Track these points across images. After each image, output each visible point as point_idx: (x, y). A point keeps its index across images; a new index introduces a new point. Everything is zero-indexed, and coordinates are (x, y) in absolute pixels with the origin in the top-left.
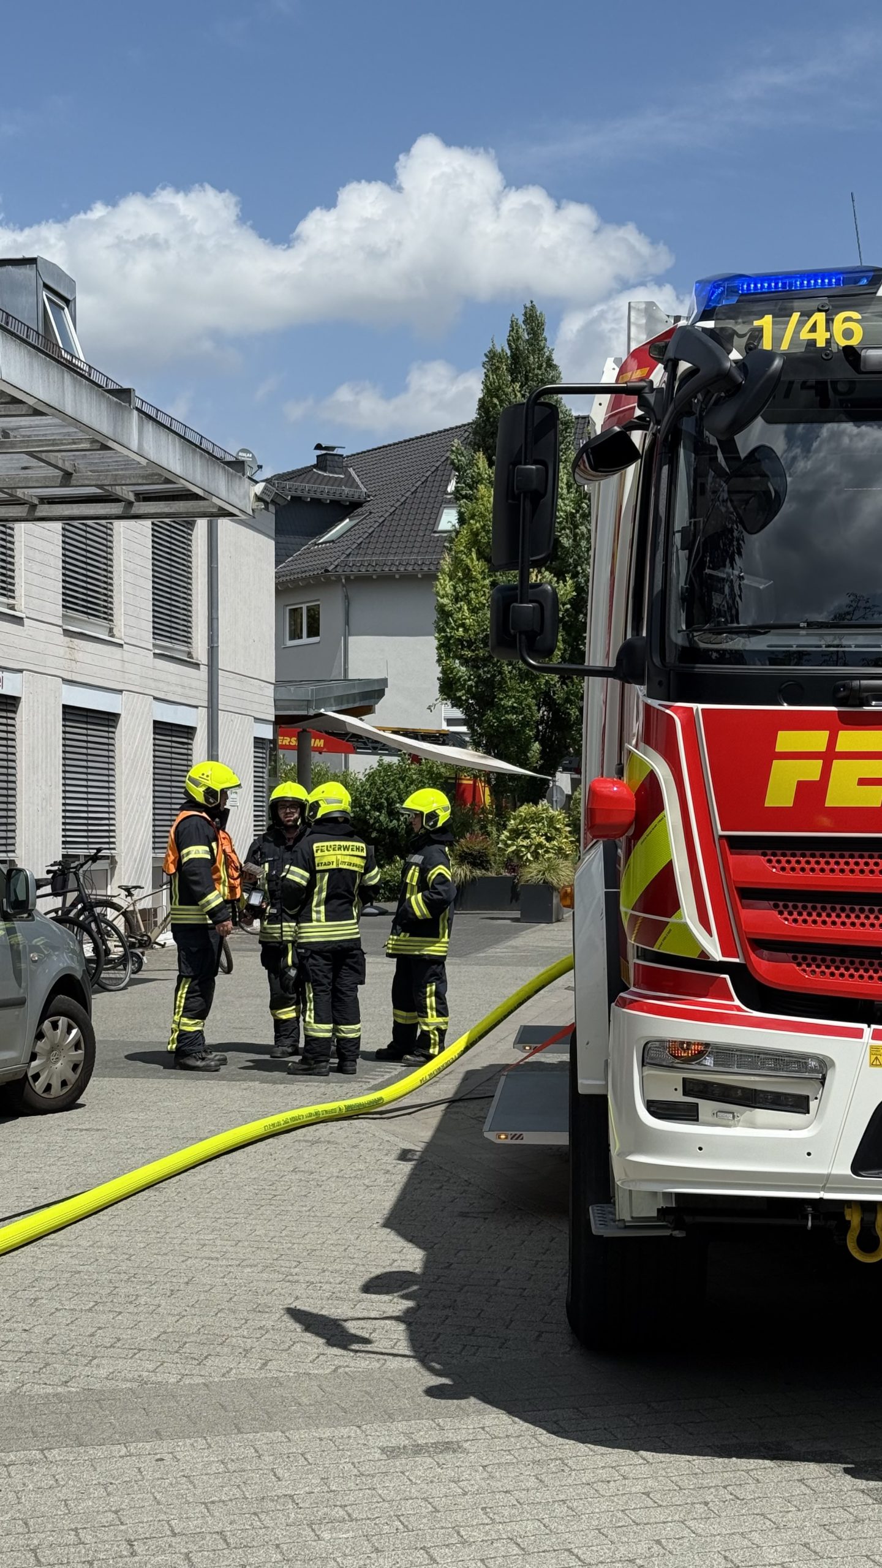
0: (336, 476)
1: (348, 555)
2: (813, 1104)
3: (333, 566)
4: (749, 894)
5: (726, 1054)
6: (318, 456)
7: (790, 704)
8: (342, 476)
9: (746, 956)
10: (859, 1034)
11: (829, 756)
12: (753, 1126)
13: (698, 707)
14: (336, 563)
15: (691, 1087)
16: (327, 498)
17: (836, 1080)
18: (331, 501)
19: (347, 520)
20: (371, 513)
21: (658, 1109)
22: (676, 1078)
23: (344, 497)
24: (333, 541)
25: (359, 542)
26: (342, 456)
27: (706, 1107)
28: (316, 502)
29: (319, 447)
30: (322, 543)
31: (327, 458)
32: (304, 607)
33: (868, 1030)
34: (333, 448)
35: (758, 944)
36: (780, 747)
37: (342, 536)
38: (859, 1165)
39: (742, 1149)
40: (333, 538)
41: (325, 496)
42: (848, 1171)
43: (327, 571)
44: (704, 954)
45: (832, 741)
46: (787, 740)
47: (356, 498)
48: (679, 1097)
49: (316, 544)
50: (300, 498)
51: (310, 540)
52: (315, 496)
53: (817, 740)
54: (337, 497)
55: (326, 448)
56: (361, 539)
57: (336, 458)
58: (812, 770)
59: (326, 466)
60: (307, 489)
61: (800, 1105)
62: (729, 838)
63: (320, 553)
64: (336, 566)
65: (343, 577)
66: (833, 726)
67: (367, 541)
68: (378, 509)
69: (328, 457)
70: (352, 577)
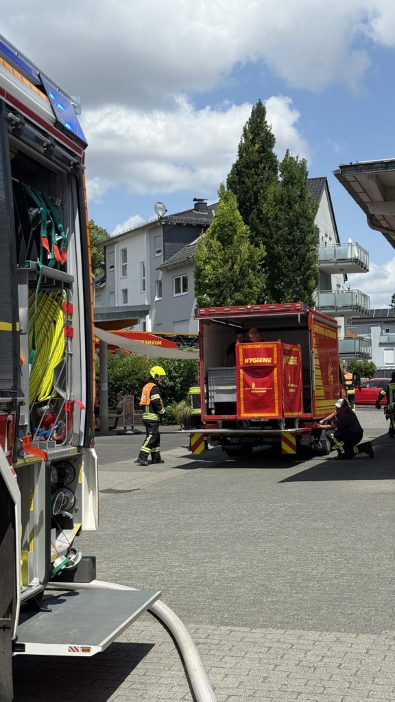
6: (195, 204)
14: (193, 255)
18: (196, 224)
24: (196, 245)
26: (207, 204)
29: (195, 200)
30: (191, 246)
32: (181, 277)
34: (203, 200)
40: (196, 243)
41: (193, 222)
43: (189, 258)
47: (208, 223)
49: (189, 246)
50: (181, 224)
51: (187, 244)
54: (199, 223)
55: (199, 200)
57: (203, 204)
59: (198, 209)
60: (184, 220)
63: (190, 250)
69: (199, 204)
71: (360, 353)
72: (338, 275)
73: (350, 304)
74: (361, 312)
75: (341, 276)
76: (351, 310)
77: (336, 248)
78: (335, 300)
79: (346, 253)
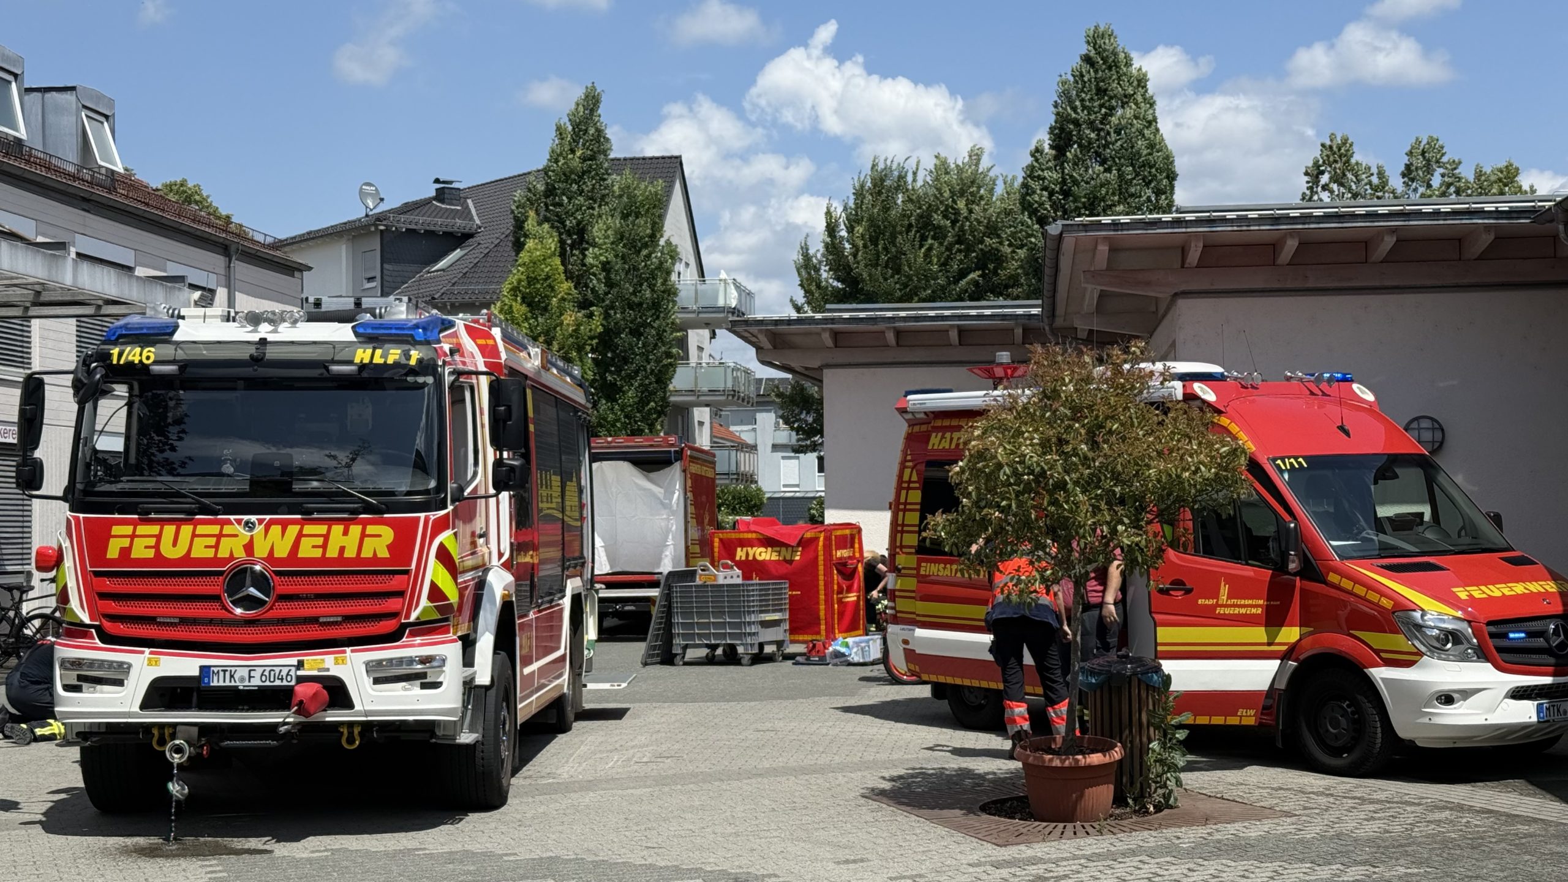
0: (453, 207)
1: (454, 284)
2: (126, 682)
3: (439, 294)
4: (103, 596)
5: (92, 663)
6: (437, 190)
7: (119, 514)
8: (459, 208)
9: (101, 621)
10: (142, 652)
11: (133, 536)
12: (102, 692)
13: (81, 516)
14: (442, 291)
15: (80, 678)
16: (440, 230)
17: (134, 673)
18: (444, 232)
19: (459, 250)
20: (479, 244)
21: (68, 688)
22: (74, 674)
23: (456, 229)
24: (443, 270)
25: (464, 271)
26: (459, 189)
27: (85, 685)
28: (430, 234)
29: (437, 181)
30: (433, 272)
31: (445, 192)
33: (147, 650)
34: (451, 182)
35: (106, 616)
36: (113, 533)
37: (451, 265)
38: (143, 707)
39: (96, 703)
40: (444, 267)
41: (437, 228)
42: (138, 710)
43: (433, 298)
44: (81, 621)
45: (135, 530)
46: (116, 530)
47: (467, 230)
48: (75, 682)
49: (429, 272)
50: (414, 230)
51: (425, 268)
52: (428, 228)
53: (128, 530)
54: (449, 229)
55: (444, 182)
56: (467, 269)
57: (454, 191)
58: (126, 542)
59: (444, 199)
60: (420, 221)
61: (120, 683)
62: (94, 572)
63: (431, 281)
64: (443, 294)
65: (448, 304)
66: (134, 524)
67: (472, 270)
68: (485, 241)
69: (446, 190)
70: (457, 304)
71: (738, 474)
72: (700, 331)
73: (721, 387)
74: (740, 401)
75: (706, 333)
76: (723, 398)
77: (699, 286)
78: (696, 378)
79: (716, 298)
